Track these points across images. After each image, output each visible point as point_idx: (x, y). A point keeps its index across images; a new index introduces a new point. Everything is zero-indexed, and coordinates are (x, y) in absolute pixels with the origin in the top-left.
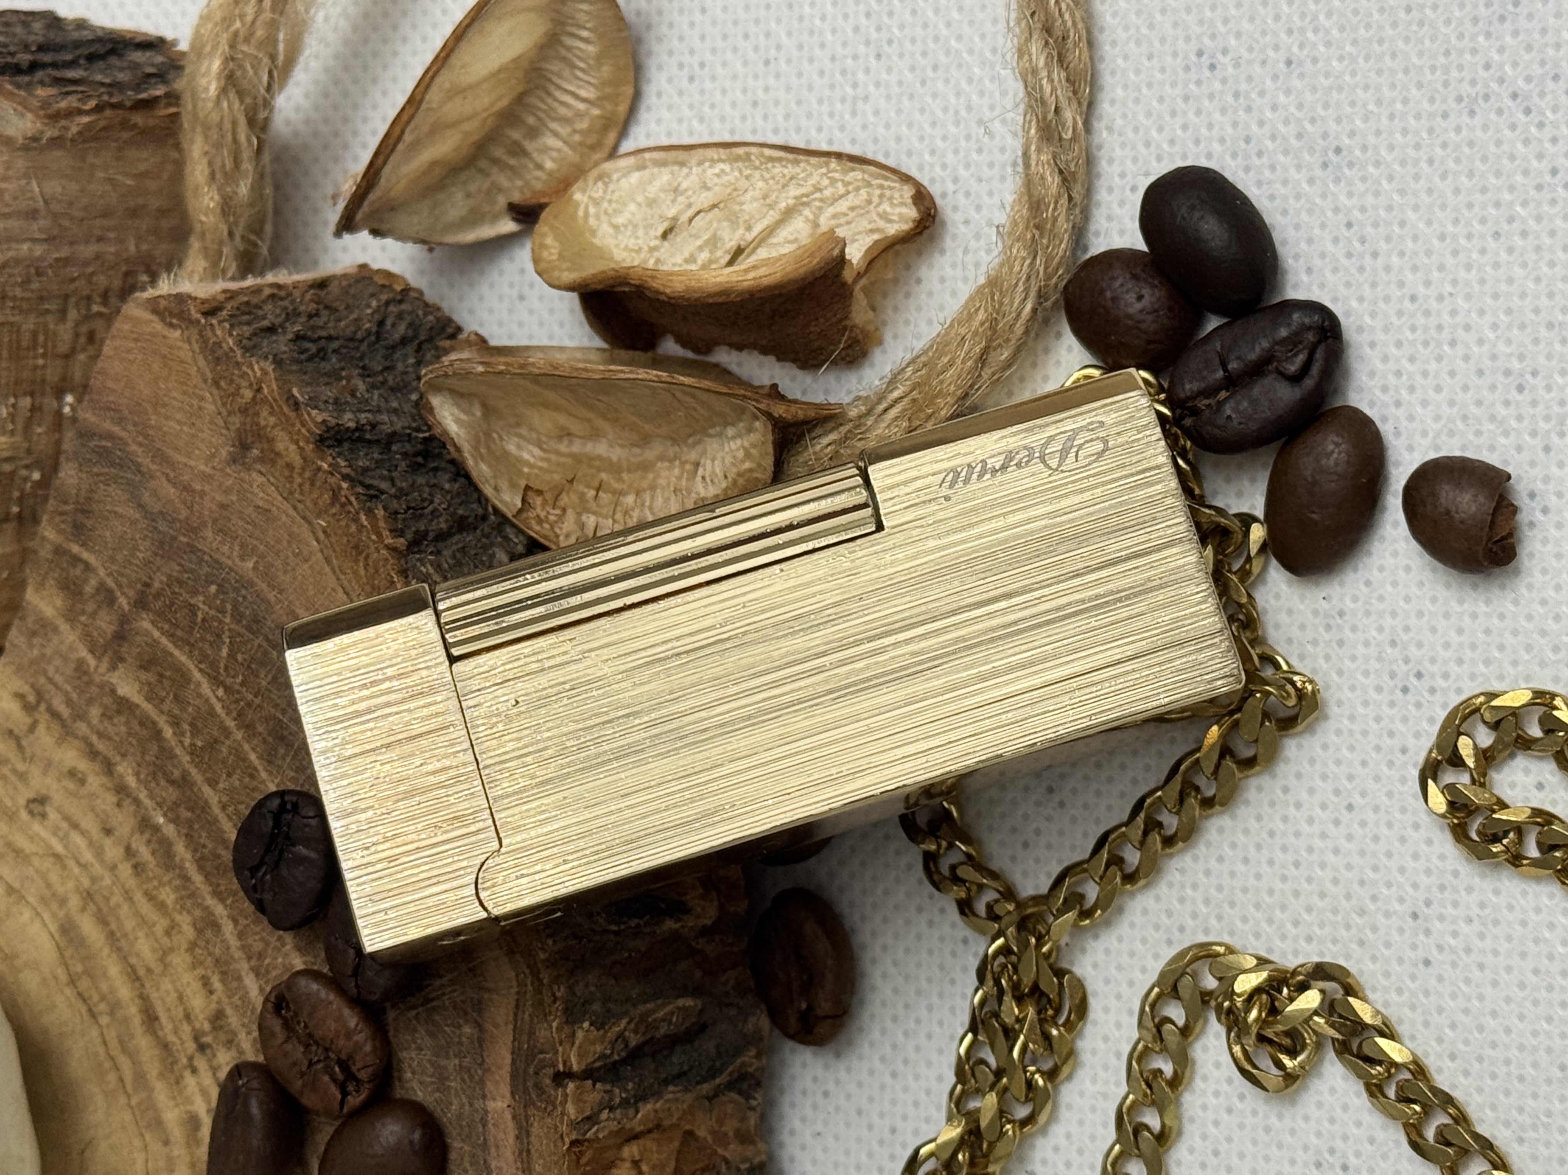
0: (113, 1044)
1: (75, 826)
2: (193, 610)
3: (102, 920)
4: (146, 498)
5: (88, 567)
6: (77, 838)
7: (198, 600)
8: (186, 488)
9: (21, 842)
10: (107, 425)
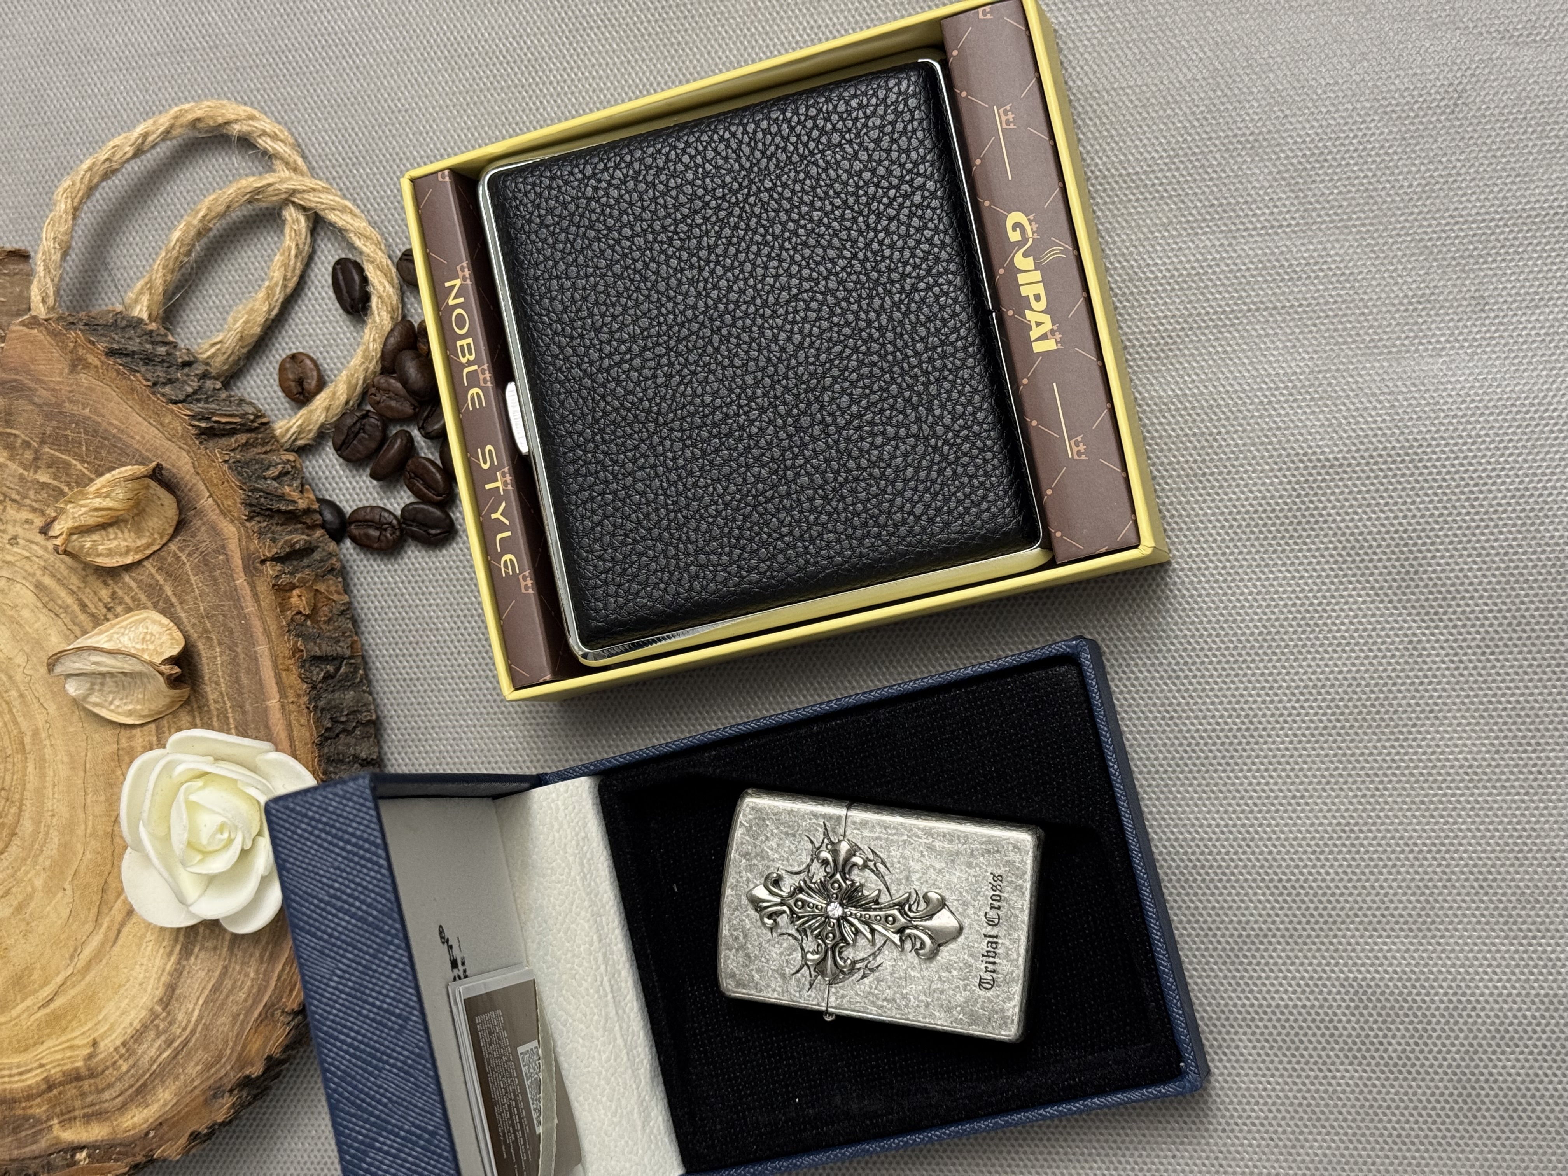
0: (70, 624)
1: (32, 542)
2: (66, 437)
3: (53, 576)
4: (36, 399)
5: (15, 436)
6: (35, 547)
7: (68, 432)
8: (53, 390)
9: (9, 558)
10: (13, 377)
